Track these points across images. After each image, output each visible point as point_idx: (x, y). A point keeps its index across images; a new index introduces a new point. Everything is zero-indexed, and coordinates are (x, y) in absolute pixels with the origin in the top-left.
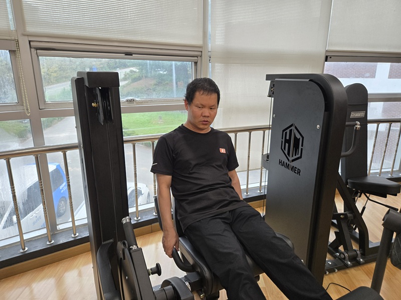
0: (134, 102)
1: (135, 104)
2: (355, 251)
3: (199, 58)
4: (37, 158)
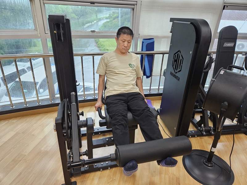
1: (95, 33)
2: (210, 127)
3: (135, 6)
4: (44, 59)
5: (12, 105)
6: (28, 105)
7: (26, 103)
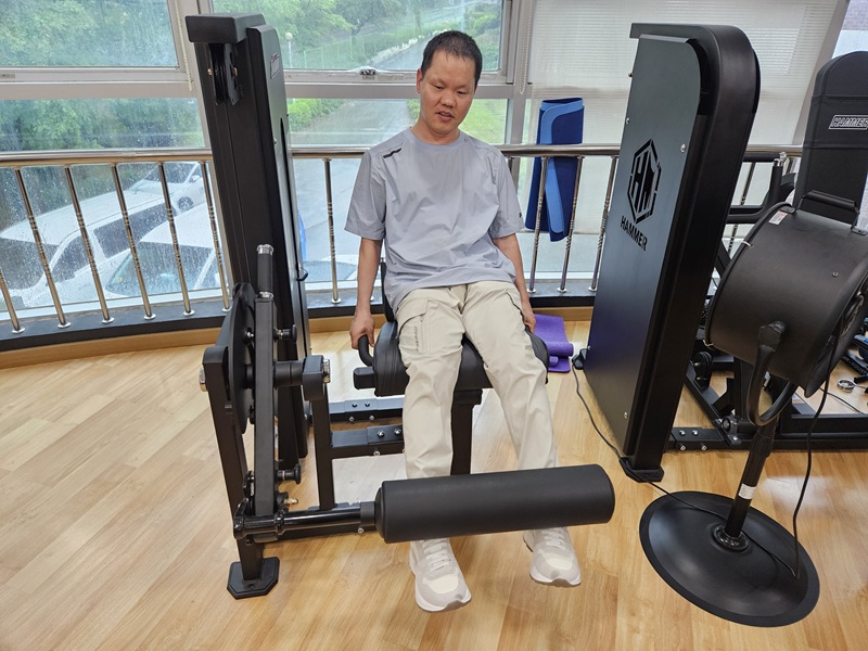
0: (376, 76)
1: (376, 80)
4: (204, 166)
5: (106, 313)
6: (154, 316)
7: (149, 308)
